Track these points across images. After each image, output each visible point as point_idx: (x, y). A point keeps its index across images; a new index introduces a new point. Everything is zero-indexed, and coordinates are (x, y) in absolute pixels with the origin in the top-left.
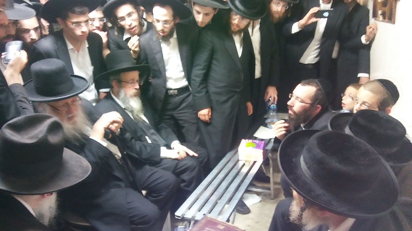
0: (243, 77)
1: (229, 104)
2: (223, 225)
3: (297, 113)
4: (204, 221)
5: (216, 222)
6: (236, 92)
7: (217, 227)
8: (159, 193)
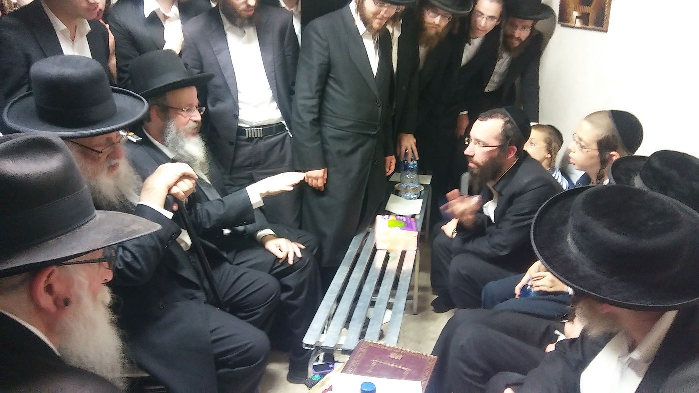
0: (380, 109)
1: (358, 156)
2: (399, 353)
3: (482, 164)
4: (363, 349)
5: (386, 348)
6: (369, 135)
7: (391, 356)
8: (254, 310)
